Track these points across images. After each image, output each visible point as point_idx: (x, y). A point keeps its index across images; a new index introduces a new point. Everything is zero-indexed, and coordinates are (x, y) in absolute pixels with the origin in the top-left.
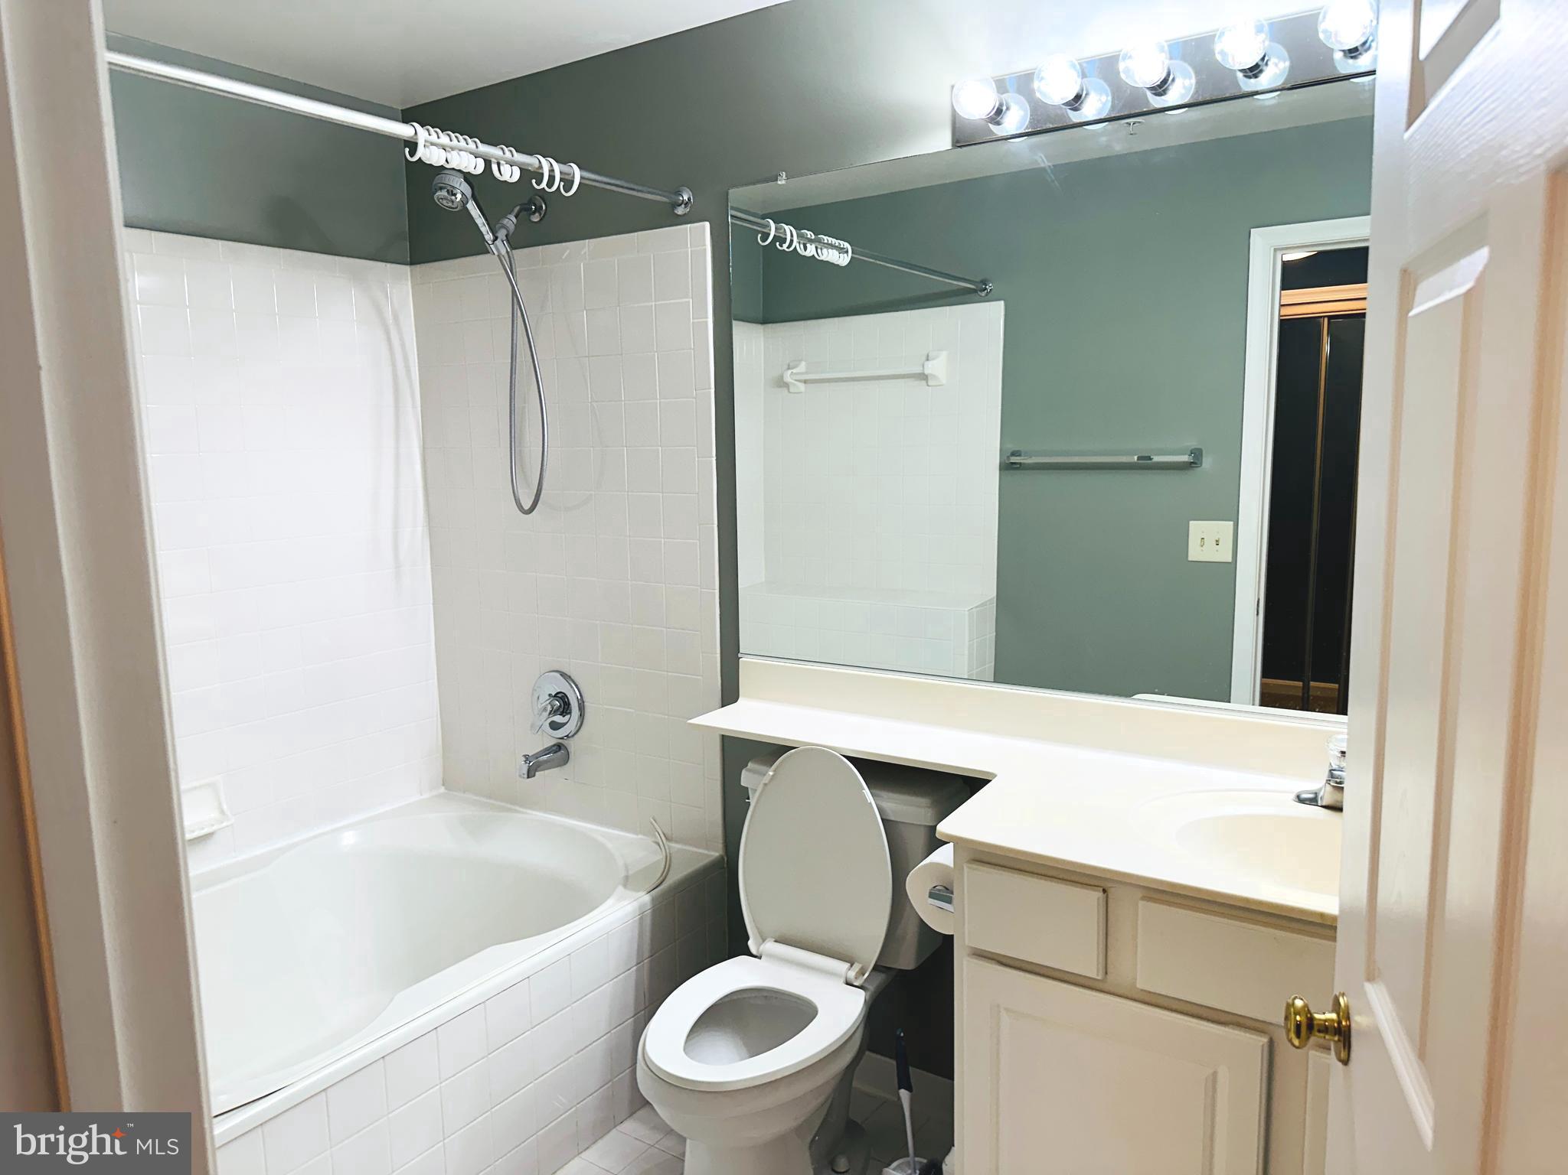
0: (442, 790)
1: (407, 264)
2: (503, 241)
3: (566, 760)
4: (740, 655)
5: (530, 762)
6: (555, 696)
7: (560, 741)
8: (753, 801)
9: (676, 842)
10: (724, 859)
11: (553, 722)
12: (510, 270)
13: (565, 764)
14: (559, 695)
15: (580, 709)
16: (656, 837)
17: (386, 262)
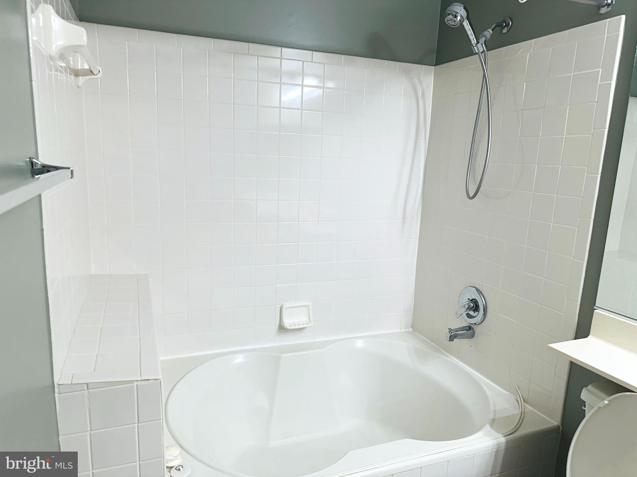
0: (411, 329)
1: (434, 66)
2: (482, 45)
3: (473, 336)
4: (595, 307)
5: (451, 333)
6: (472, 300)
7: (470, 325)
8: (588, 416)
9: (530, 404)
10: (560, 428)
11: (468, 313)
12: (484, 63)
13: (471, 338)
14: (473, 300)
15: (484, 311)
16: (518, 398)
17: (422, 64)
